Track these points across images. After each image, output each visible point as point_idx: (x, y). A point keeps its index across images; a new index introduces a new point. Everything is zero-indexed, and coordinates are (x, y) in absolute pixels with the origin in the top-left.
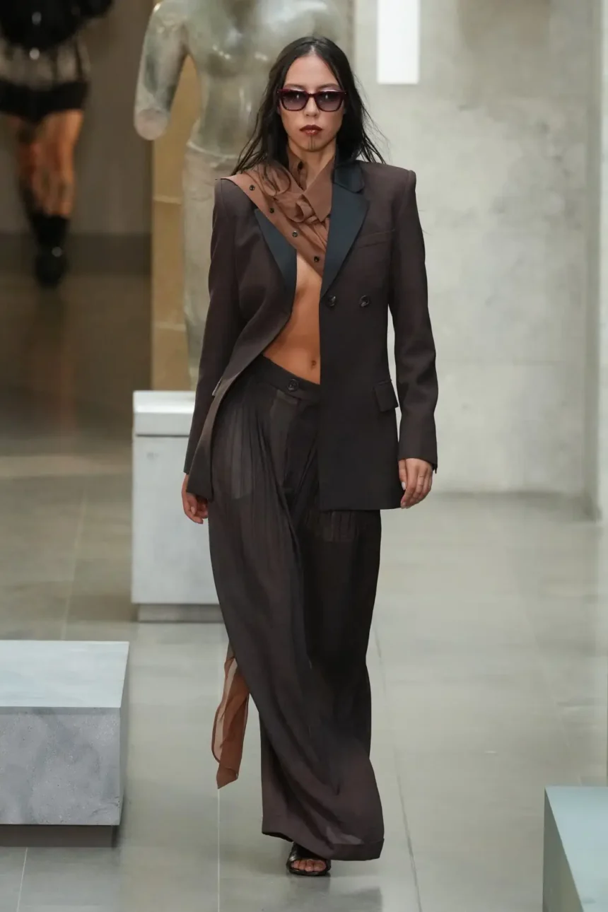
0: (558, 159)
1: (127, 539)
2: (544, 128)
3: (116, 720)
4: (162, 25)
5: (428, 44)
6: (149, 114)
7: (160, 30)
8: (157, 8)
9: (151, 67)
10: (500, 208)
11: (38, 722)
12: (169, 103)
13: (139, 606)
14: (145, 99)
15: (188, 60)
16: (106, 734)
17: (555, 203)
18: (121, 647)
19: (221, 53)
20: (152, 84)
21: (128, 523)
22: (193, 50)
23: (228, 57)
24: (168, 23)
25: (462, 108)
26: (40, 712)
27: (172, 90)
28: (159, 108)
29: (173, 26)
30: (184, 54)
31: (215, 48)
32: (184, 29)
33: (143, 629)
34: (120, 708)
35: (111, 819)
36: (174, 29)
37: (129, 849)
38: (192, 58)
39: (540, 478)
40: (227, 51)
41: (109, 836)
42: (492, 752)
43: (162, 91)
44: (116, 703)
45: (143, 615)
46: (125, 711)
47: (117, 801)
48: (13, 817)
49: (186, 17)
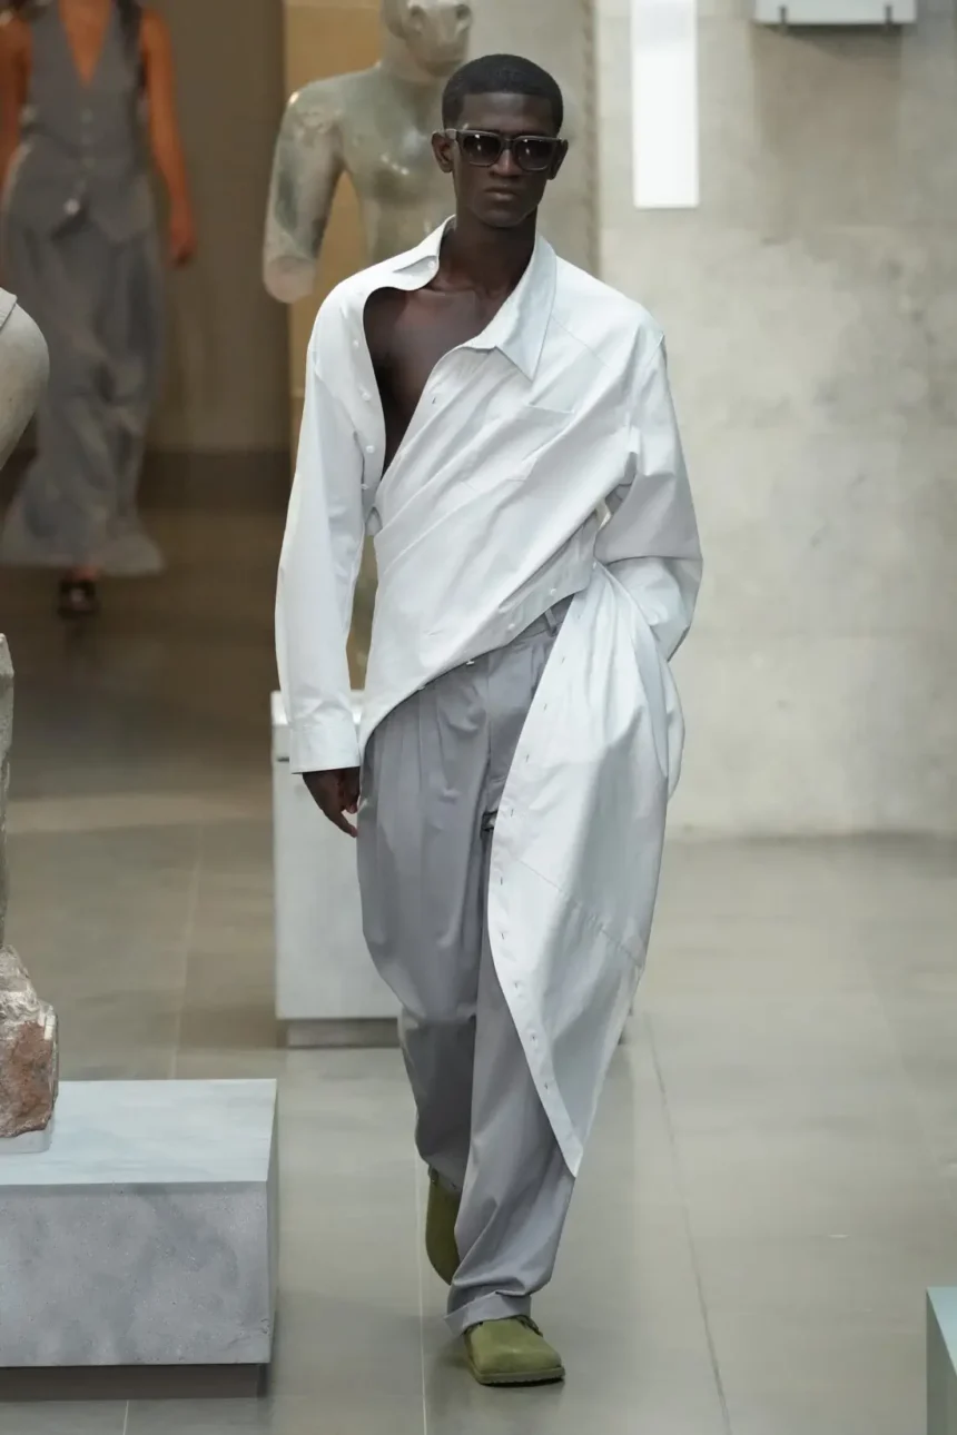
0: (918, 317)
1: (268, 921)
2: (894, 270)
3: (260, 1200)
4: (301, 124)
5: (712, 144)
6: (286, 262)
7: (300, 133)
8: (294, 98)
9: (287, 191)
10: (829, 396)
11: (142, 1208)
12: (316, 245)
13: (289, 1023)
14: (278, 240)
15: (344, 177)
16: (245, 1222)
17: (914, 387)
18: (266, 1087)
19: (395, 167)
20: (289, 218)
21: (269, 894)
22: (352, 162)
23: (405, 172)
24: (312, 122)
25: (767, 242)
26: (143, 1190)
27: (320, 225)
28: (302, 253)
29: (320, 126)
30: (337, 168)
31: (385, 159)
32: (336, 131)
33: (296, 1059)
34: (267, 1182)
35: (256, 1353)
36: (322, 131)
37: (286, 1397)
38: (351, 174)
39: (901, 811)
40: (402, 164)
41: (253, 1381)
42: (842, 1236)
43: (305, 226)
44: (263, 1177)
45: (295, 1038)
46: (273, 1186)
47: (265, 1325)
48: (105, 1354)
49: (338, 113)
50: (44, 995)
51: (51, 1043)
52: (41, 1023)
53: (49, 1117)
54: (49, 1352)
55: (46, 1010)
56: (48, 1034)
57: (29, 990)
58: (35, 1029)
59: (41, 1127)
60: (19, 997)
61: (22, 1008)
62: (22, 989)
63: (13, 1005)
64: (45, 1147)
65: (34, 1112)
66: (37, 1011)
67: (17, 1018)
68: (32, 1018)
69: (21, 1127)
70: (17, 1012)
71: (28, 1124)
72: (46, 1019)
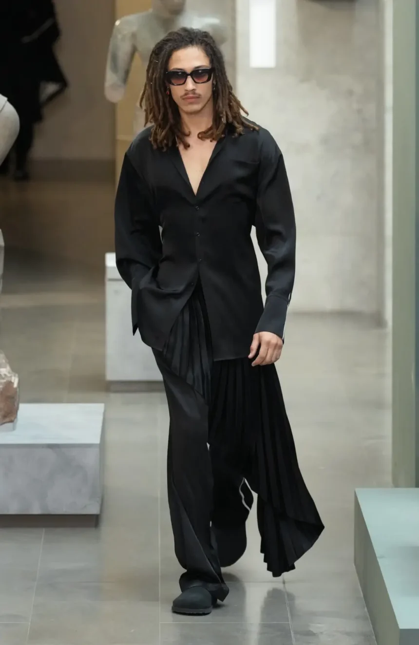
0: (359, 111)
1: (103, 342)
2: (350, 93)
3: (97, 451)
4: (121, 33)
5: (281, 43)
6: (114, 86)
7: (119, 37)
8: (117, 23)
9: (114, 58)
10: (325, 141)
12: (125, 80)
13: (111, 382)
14: (111, 78)
16: (91, 459)
17: (357, 138)
18: (99, 408)
20: (115, 68)
22: (140, 48)
24: (124, 32)
25: (302, 81)
26: (51, 446)
27: (127, 72)
28: (119, 83)
29: (127, 34)
30: (134, 50)
32: (134, 36)
33: (113, 396)
34: (100, 444)
35: (93, 510)
36: (128, 36)
37: (105, 527)
38: (139, 53)
39: (351, 302)
41: (93, 521)
42: (322, 468)
43: (121, 73)
44: (97, 440)
45: (113, 388)
46: (102, 446)
47: (98, 500)
48: (36, 510)
49: (134, 28)
50: (14, 370)
51: (16, 388)
52: (13, 381)
53: (16, 417)
54: (14, 509)
55: (15, 376)
56: (15, 385)
57: (8, 368)
58: (10, 383)
59: (12, 421)
60: (5, 371)
61: (5, 375)
62: (5, 367)
63: (2, 374)
64: (14, 429)
65: (9, 415)
66: (11, 377)
67: (3, 379)
68: (9, 379)
69: (4, 421)
70: (3, 376)
71: (7, 419)
72: (15, 380)
